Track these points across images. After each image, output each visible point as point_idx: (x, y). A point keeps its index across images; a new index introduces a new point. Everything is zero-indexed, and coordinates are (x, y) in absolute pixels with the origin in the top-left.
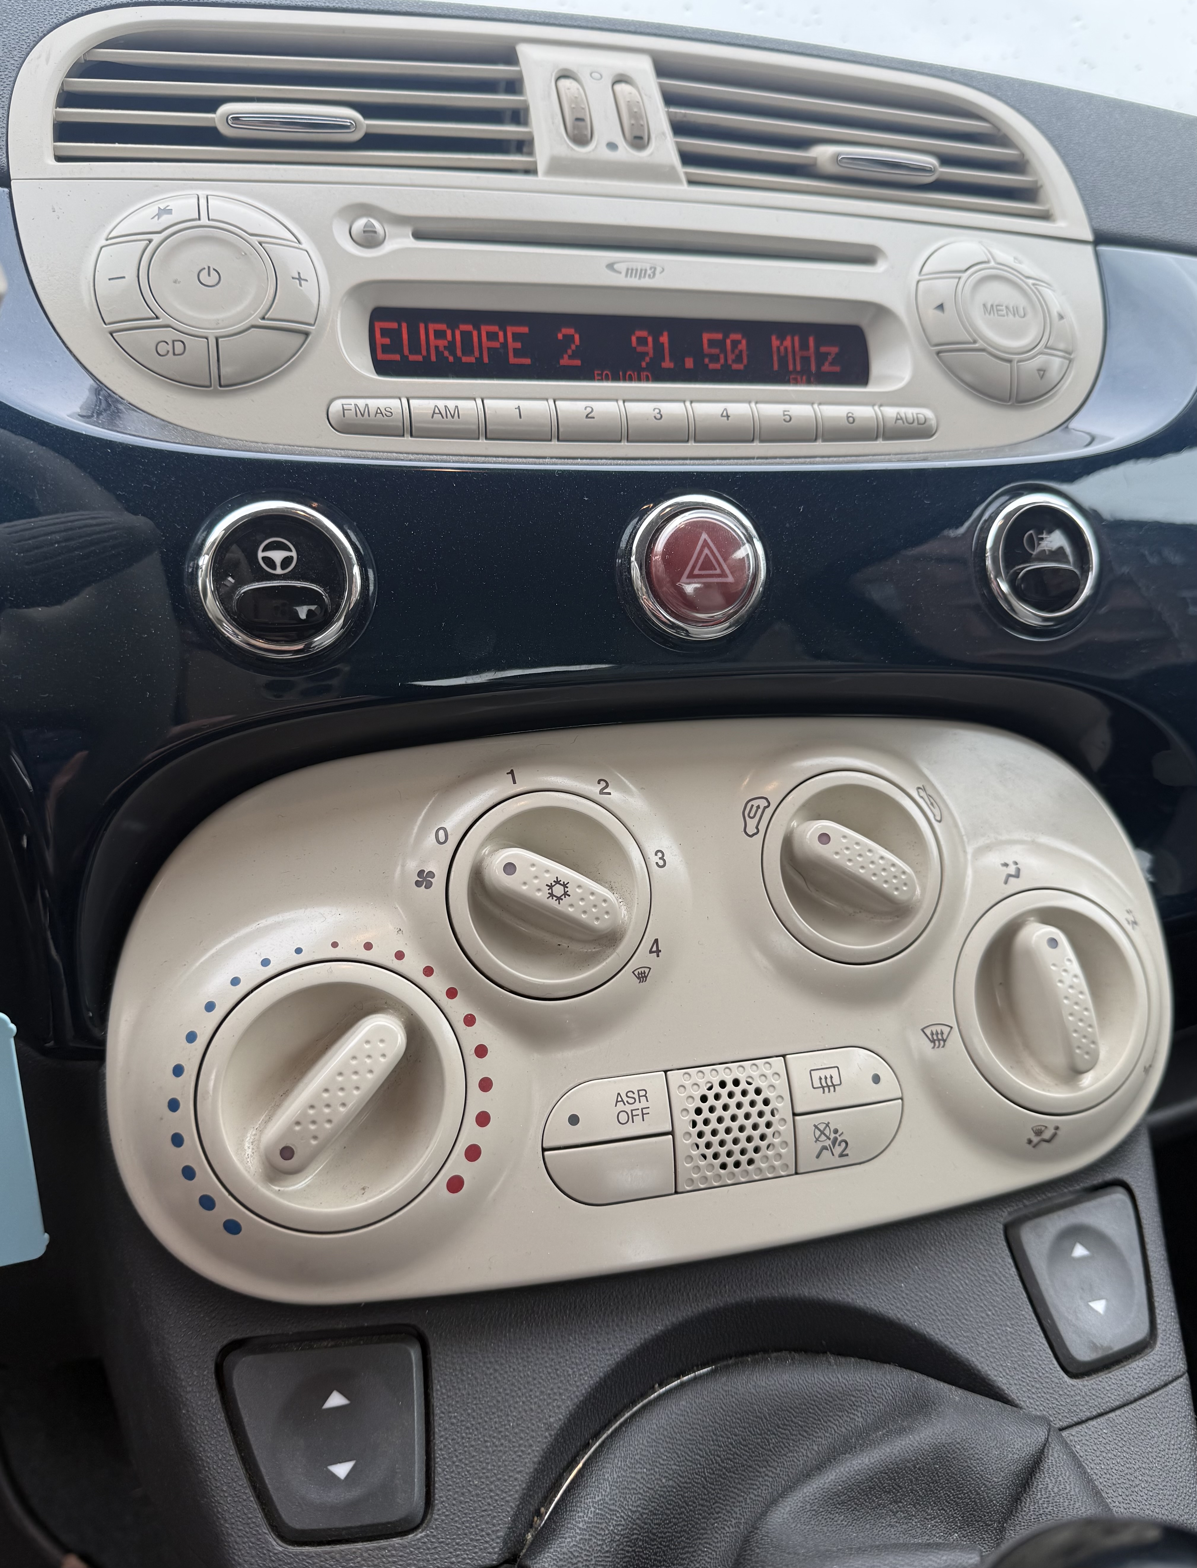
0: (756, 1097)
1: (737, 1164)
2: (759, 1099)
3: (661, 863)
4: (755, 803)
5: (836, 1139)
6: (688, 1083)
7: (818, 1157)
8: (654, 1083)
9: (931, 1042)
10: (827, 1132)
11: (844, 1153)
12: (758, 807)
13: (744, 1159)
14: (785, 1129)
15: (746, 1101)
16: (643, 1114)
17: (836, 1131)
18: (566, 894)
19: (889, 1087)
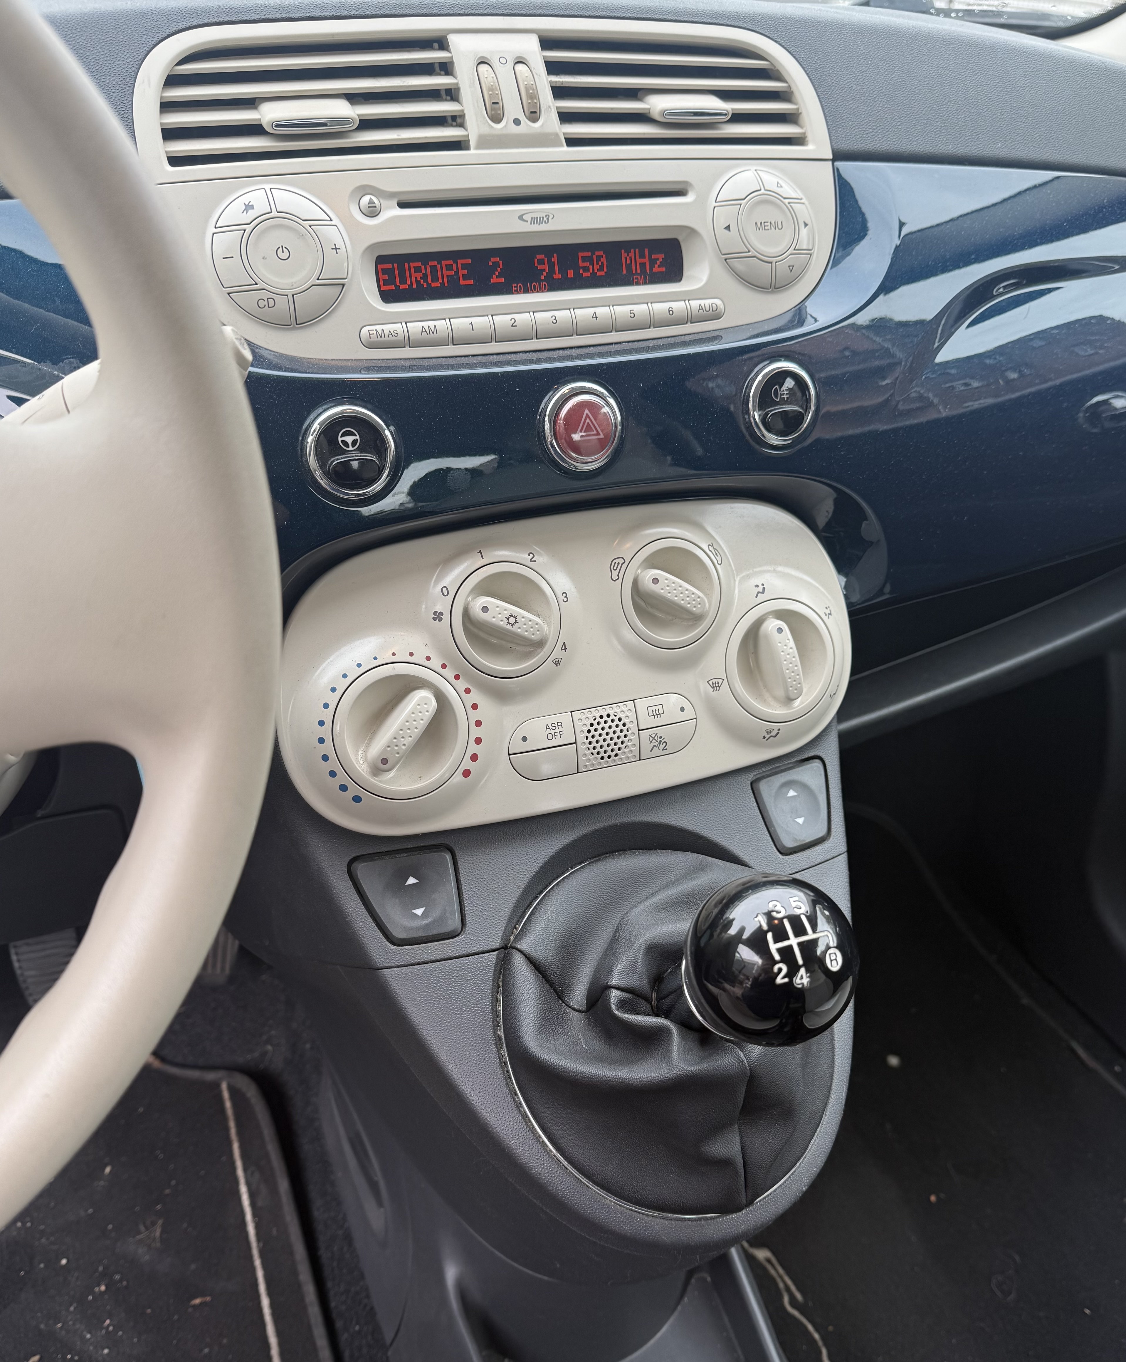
0: (619, 723)
1: (609, 757)
2: (621, 723)
3: (565, 599)
4: (617, 561)
5: (661, 741)
6: (583, 717)
7: (651, 751)
8: (565, 719)
9: (712, 688)
10: (656, 738)
11: (665, 748)
12: (619, 563)
13: (613, 754)
14: (634, 738)
15: (614, 725)
16: (560, 734)
17: (661, 737)
18: (516, 622)
19: (689, 713)
